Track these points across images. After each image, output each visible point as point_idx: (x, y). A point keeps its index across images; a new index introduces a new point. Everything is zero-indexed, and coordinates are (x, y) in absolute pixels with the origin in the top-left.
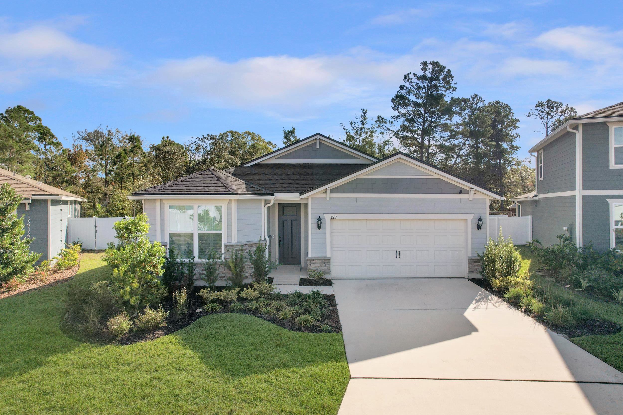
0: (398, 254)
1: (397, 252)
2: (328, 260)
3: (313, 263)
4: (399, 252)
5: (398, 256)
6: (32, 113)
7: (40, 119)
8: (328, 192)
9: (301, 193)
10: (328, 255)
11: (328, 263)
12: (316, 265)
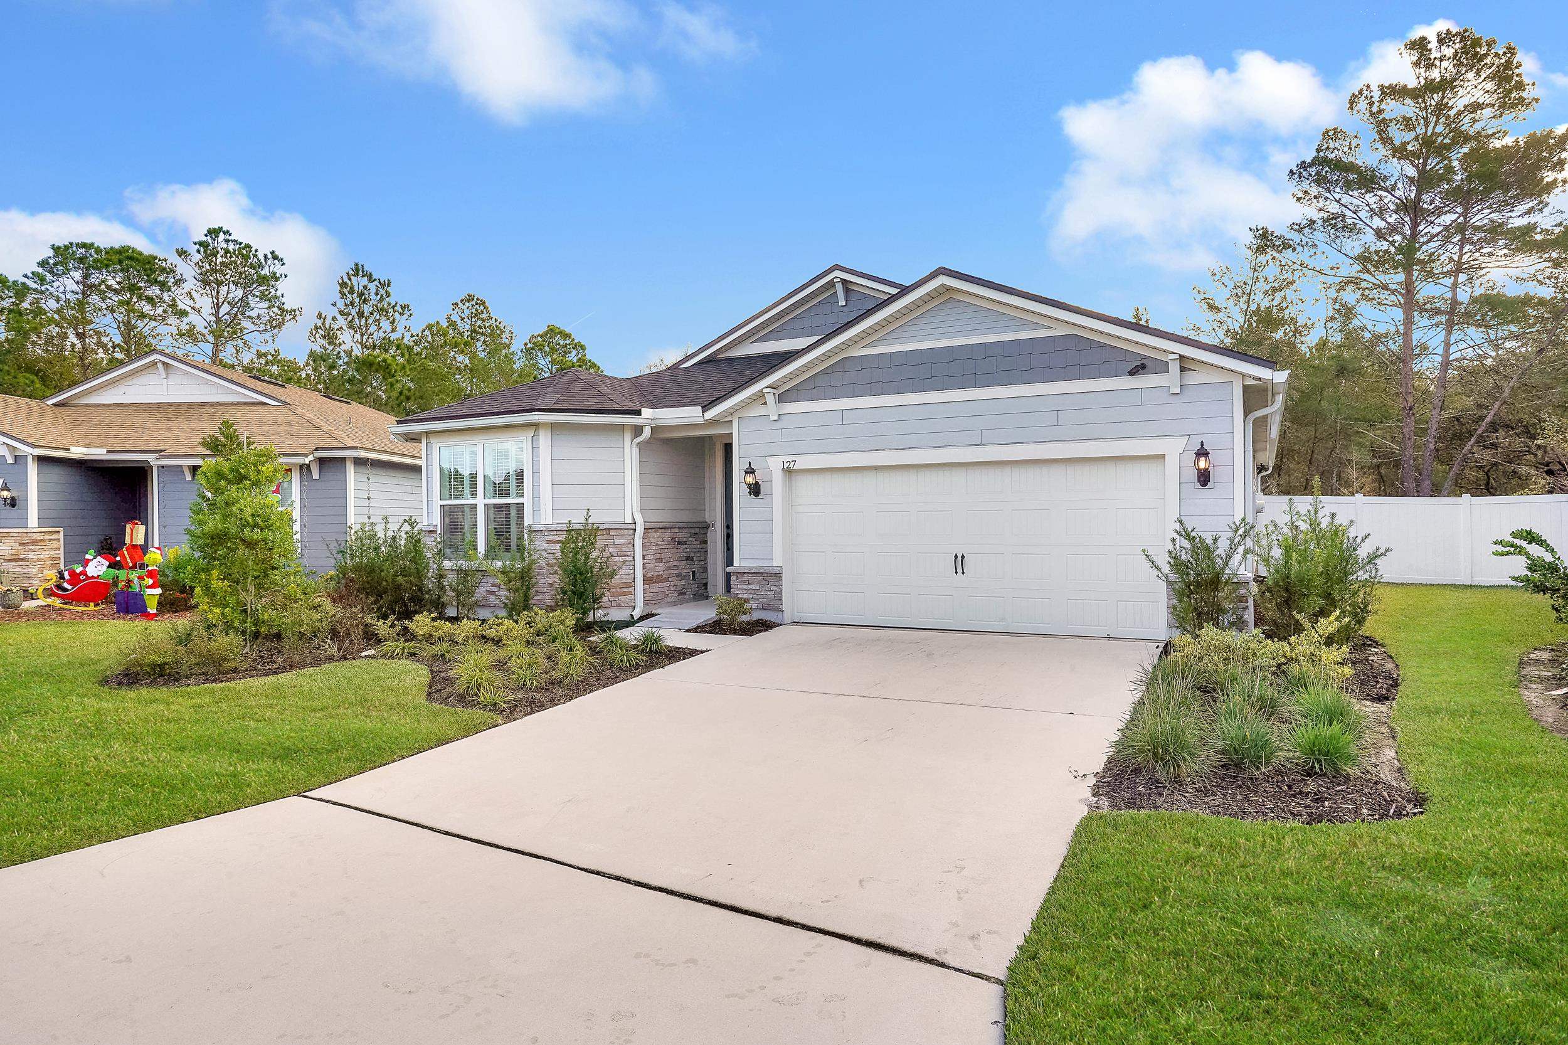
0: (959, 561)
1: (956, 557)
2: (776, 576)
3: (743, 582)
4: (963, 557)
5: (960, 570)
6: (567, 336)
7: (583, 347)
8: (770, 398)
9: (705, 408)
10: (777, 562)
11: (777, 583)
12: (750, 586)
